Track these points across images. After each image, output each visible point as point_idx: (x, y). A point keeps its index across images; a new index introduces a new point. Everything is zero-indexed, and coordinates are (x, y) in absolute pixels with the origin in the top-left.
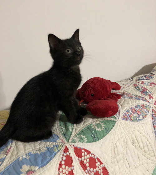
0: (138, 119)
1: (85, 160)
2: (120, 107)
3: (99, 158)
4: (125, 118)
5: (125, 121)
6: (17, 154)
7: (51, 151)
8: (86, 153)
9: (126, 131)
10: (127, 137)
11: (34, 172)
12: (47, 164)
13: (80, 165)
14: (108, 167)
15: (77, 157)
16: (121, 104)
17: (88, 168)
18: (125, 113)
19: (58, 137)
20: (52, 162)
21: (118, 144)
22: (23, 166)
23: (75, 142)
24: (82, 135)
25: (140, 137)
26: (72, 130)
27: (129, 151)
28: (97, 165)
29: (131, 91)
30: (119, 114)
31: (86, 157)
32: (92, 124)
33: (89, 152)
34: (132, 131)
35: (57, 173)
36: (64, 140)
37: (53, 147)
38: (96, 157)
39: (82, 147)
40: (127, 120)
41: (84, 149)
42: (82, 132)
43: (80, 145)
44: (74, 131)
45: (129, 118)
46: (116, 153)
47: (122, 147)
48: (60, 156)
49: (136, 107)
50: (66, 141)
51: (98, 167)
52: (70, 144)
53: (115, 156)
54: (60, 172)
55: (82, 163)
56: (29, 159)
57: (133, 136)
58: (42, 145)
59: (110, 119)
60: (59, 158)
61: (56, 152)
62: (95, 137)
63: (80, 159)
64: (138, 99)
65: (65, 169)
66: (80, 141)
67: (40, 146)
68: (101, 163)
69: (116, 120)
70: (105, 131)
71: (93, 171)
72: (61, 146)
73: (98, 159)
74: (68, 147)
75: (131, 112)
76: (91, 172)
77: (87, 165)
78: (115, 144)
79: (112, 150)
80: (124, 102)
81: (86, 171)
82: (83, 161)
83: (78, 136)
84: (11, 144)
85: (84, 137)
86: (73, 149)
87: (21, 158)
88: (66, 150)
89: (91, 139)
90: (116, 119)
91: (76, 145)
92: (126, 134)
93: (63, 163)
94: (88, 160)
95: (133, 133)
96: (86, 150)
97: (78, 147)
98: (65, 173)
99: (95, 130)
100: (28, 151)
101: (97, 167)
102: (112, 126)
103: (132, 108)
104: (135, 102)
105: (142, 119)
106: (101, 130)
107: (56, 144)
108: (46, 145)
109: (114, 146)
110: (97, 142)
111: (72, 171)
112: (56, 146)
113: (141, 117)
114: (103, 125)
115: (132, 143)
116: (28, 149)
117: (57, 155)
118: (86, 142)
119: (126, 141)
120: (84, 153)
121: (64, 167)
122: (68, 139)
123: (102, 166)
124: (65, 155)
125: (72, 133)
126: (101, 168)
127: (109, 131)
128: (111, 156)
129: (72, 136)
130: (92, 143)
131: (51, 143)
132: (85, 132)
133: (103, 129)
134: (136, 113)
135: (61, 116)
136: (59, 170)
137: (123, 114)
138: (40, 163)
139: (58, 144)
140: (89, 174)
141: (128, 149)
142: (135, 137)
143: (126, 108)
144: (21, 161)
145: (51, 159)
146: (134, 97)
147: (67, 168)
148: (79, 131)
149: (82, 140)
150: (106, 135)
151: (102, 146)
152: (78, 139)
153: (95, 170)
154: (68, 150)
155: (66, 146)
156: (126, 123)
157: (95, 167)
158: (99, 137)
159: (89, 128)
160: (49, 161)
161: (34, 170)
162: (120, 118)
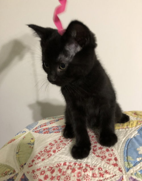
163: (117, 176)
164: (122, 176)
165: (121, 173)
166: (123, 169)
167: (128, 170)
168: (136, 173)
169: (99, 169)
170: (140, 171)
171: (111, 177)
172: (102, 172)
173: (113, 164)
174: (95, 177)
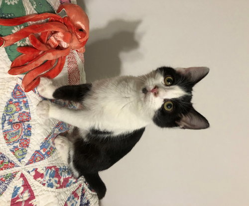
5: (13, 88)
18: (25, 97)
45: (14, 100)
75: (24, 110)
85: (13, 4)
103: (28, 115)
104: (38, 134)
105: (3, 127)
113: (7, 127)
134: (18, 121)
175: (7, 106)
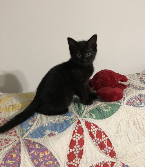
0: (140, 105)
1: (93, 131)
2: (126, 95)
3: (105, 132)
4: (129, 103)
5: (128, 106)
6: (42, 122)
7: (67, 122)
8: (94, 127)
9: (129, 114)
10: (129, 119)
11: (54, 135)
12: (64, 130)
13: (89, 135)
14: (111, 140)
15: (87, 129)
16: (126, 93)
17: (96, 138)
18: (129, 100)
19: (73, 113)
20: (68, 129)
21: (121, 123)
22: (46, 131)
23: (86, 118)
24: (92, 113)
25: (141, 120)
26: (84, 109)
27: (130, 130)
28: (103, 136)
29: (137, 83)
30: (124, 100)
31: (94, 130)
32: (101, 106)
33: (96, 126)
34: (134, 115)
35: (72, 138)
36: (78, 115)
37: (69, 120)
38: (102, 131)
39: (91, 122)
40: (130, 105)
41: (93, 124)
42: (92, 111)
43: (90, 120)
44: (85, 110)
45: (132, 104)
46: (119, 130)
47: (125, 126)
48: (74, 126)
49: (139, 95)
50: (79, 116)
51: (104, 138)
52: (82, 118)
53: (118, 132)
54: (74, 137)
55: (91, 134)
56: (51, 126)
57: (135, 118)
58: (60, 118)
59: (116, 103)
60: (73, 127)
61: (71, 123)
62: (102, 116)
63: (89, 130)
64: (142, 90)
65: (78, 136)
66: (90, 117)
67: (59, 119)
68: (106, 136)
69: (121, 105)
70: (111, 112)
71: (99, 141)
72: (75, 119)
73: (103, 132)
74: (80, 120)
75: (134, 99)
76: (98, 141)
77: (95, 135)
78: (118, 123)
79: (116, 127)
80: (129, 91)
81: (94, 140)
82: (92, 132)
83: (88, 114)
84: (36, 116)
85: (94, 114)
86: (84, 123)
87: (44, 125)
88: (79, 122)
89: (99, 117)
90: (121, 103)
91: (87, 120)
92: (128, 116)
93: (76, 131)
94: (96, 132)
95: (135, 116)
96: (94, 125)
97: (88, 121)
98: (77, 139)
99: (103, 110)
100: (50, 121)
101: (102, 138)
102: (117, 108)
103: (135, 97)
104: (139, 92)
105: (143, 106)
106: (107, 111)
107: (71, 118)
108: (63, 118)
109: (118, 124)
110: (104, 120)
111: (83, 138)
112: (71, 119)
113: (143, 105)
114: (109, 108)
115: (133, 124)
116: (49, 120)
117: (71, 125)
118: (95, 119)
119: (128, 122)
120: (93, 126)
121: (76, 134)
122: (80, 115)
123: (106, 138)
124: (78, 126)
125: (84, 111)
126: (106, 140)
127: (114, 113)
128: (115, 132)
129: (84, 113)
130: (99, 120)
131: (67, 117)
132: (94, 111)
133: (109, 111)
134: (139, 101)
135: (76, 98)
136: (73, 136)
137: (127, 101)
138: (59, 130)
139: (73, 118)
140: (96, 143)
141: (129, 128)
142: (137, 119)
143: (130, 96)
144: (45, 127)
145: (67, 127)
146: (138, 87)
147: (79, 135)
148: (90, 110)
149: (91, 117)
150: (112, 115)
151: (107, 123)
152: (89, 116)
153: (101, 140)
154: (80, 122)
155: (79, 120)
156: (130, 108)
157: (101, 138)
158: (106, 116)
159: (98, 109)
160: (65, 129)
161: (55, 134)
162: (125, 103)
163: (16, 141)
164: (20, 140)
165: (19, 138)
166: (20, 136)
167: (23, 136)
168: (27, 136)
169: (5, 140)
170: (29, 135)
171: (13, 143)
172: (7, 141)
173: (13, 135)
174: (3, 145)
175: (136, 107)
